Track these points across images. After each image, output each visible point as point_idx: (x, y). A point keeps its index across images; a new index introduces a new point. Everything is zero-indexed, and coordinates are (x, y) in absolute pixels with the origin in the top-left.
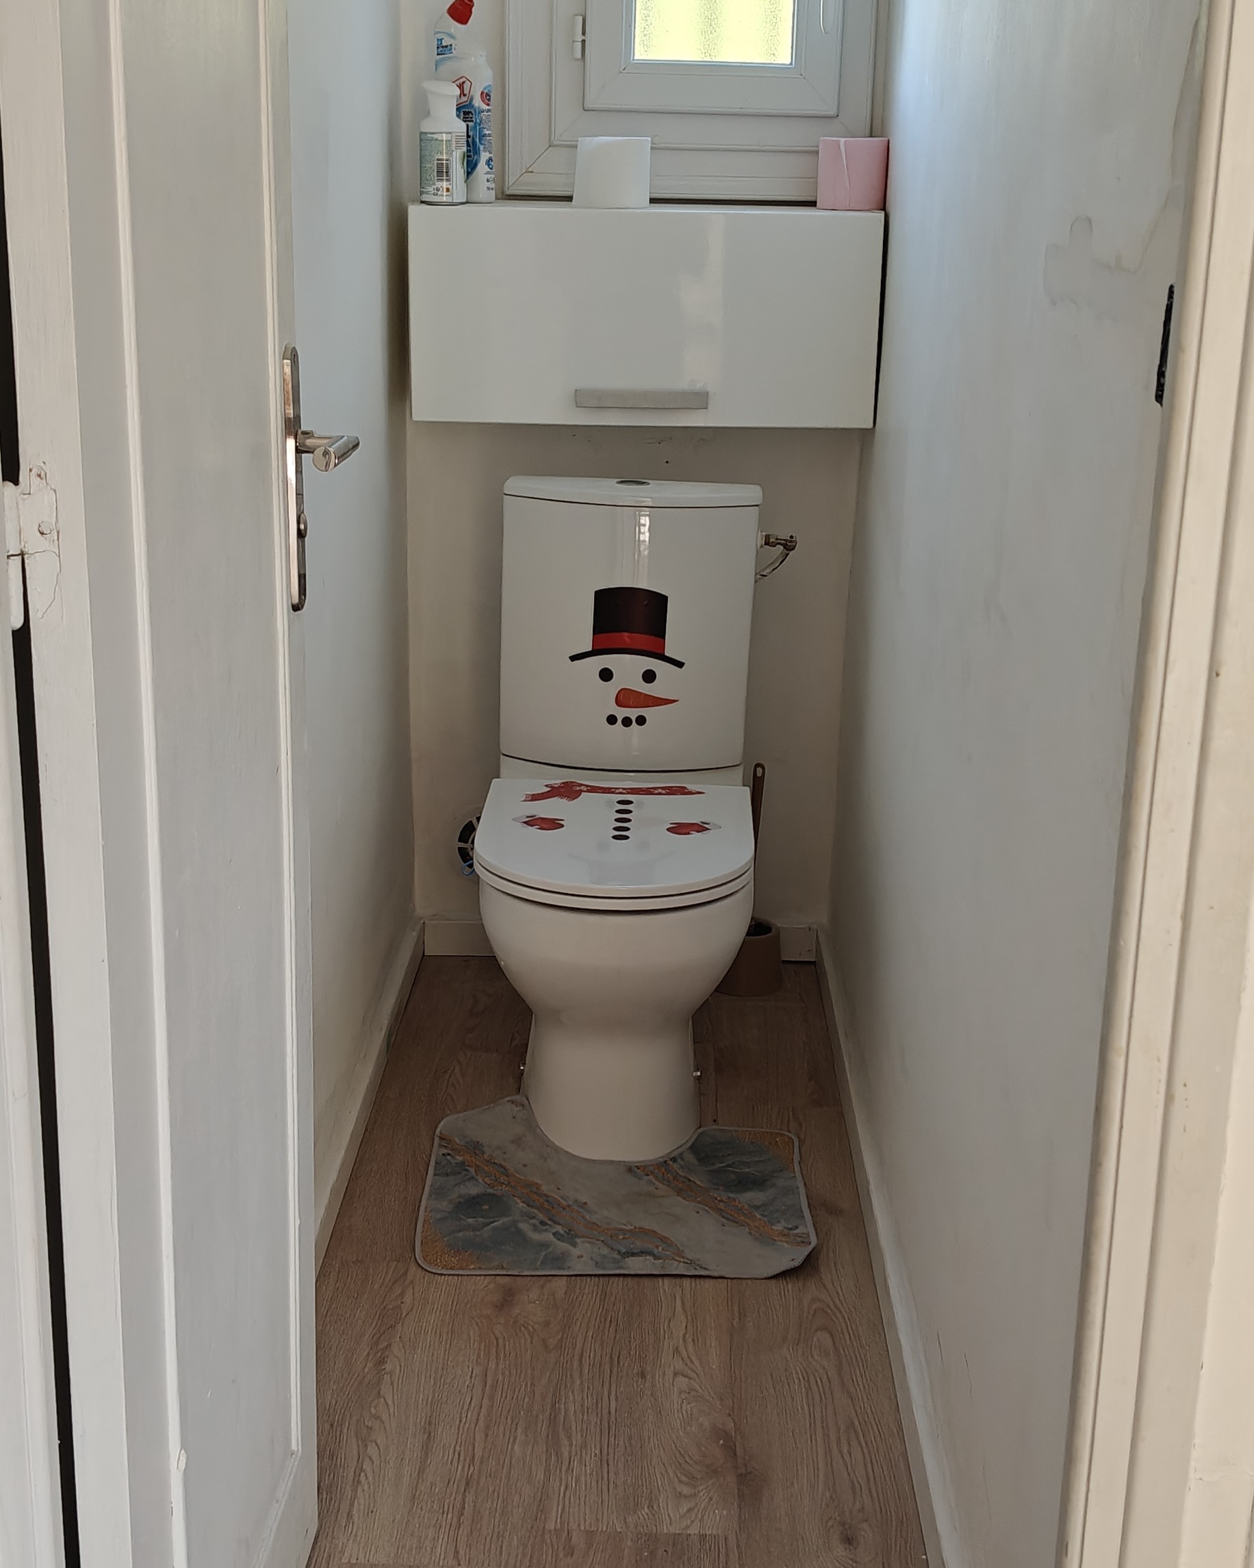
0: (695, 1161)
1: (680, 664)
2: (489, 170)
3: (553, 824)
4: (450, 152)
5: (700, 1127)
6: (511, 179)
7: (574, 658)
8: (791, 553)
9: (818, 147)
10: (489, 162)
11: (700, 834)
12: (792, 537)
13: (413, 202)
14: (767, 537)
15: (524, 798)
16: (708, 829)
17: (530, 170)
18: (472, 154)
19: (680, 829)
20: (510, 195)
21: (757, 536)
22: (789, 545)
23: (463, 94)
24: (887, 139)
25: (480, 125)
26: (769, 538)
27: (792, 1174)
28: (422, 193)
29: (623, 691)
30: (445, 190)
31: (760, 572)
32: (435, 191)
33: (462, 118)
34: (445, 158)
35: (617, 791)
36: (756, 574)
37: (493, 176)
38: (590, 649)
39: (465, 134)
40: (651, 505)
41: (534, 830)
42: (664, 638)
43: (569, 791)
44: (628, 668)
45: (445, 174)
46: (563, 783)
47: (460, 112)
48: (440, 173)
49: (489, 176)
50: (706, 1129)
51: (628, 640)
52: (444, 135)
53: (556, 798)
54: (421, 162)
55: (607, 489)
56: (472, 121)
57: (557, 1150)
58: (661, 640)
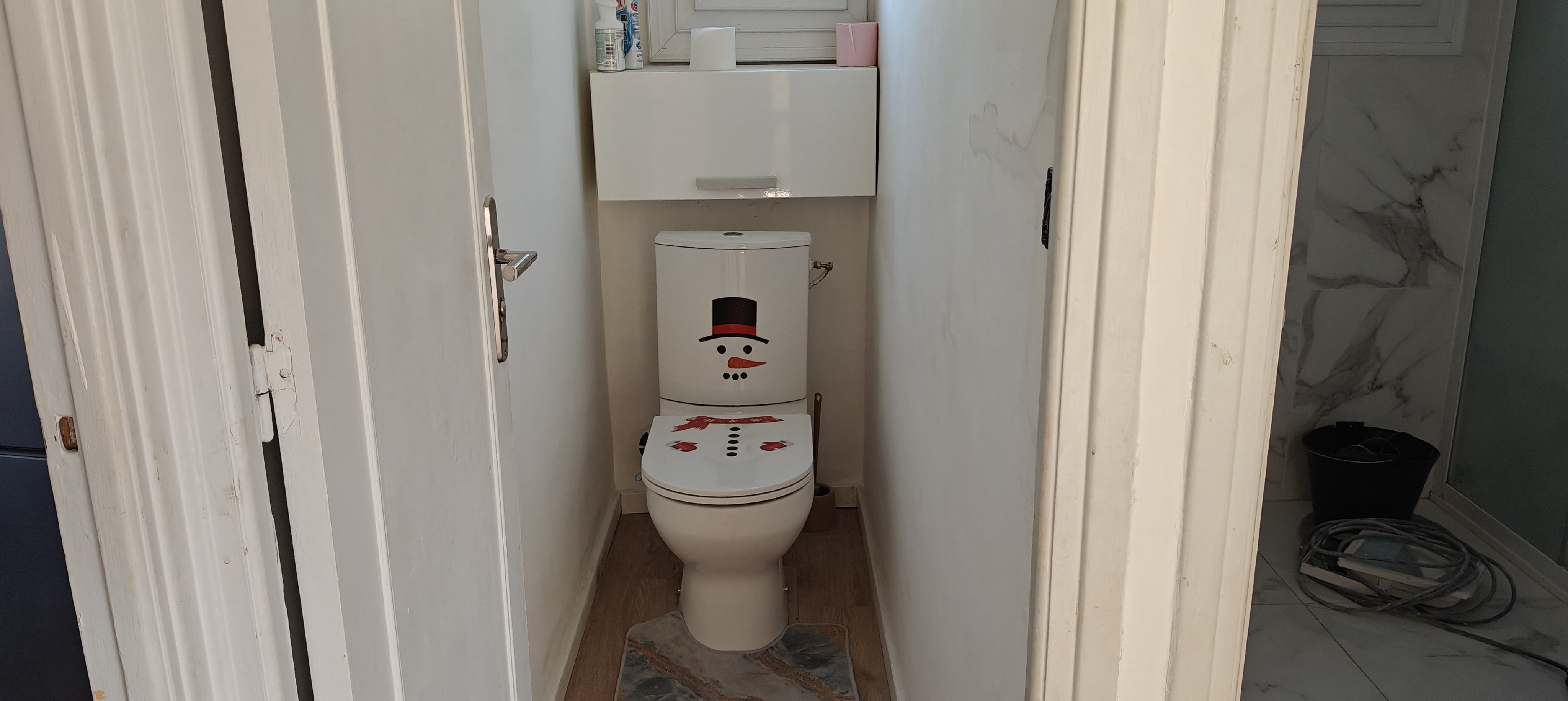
0: (785, 649)
1: (766, 341)
2: (639, 50)
3: (689, 447)
4: (613, 40)
5: (788, 625)
6: (653, 53)
7: (701, 340)
8: (830, 271)
9: (836, 28)
10: (638, 44)
11: (780, 449)
12: (830, 263)
13: (593, 70)
14: (815, 263)
15: (673, 429)
16: (785, 446)
17: (664, 47)
18: (627, 40)
19: (768, 447)
20: (652, 63)
21: (809, 263)
22: (828, 268)
23: (620, 5)
24: (876, 23)
25: (632, 22)
26: (816, 264)
27: (845, 655)
28: (598, 65)
29: (732, 359)
30: (612, 63)
31: (813, 282)
32: (606, 64)
33: (621, 20)
34: (611, 44)
35: (730, 421)
36: (810, 284)
37: (641, 53)
38: (712, 335)
39: (623, 29)
40: (745, 248)
41: (678, 452)
42: (756, 326)
43: (700, 423)
44: (735, 345)
45: (611, 53)
46: (697, 417)
47: (619, 15)
48: (608, 53)
49: (638, 53)
50: (792, 625)
51: (734, 328)
52: (610, 30)
53: (692, 428)
54: (597, 48)
55: (717, 239)
56: (627, 21)
57: (700, 645)
58: (754, 327)
